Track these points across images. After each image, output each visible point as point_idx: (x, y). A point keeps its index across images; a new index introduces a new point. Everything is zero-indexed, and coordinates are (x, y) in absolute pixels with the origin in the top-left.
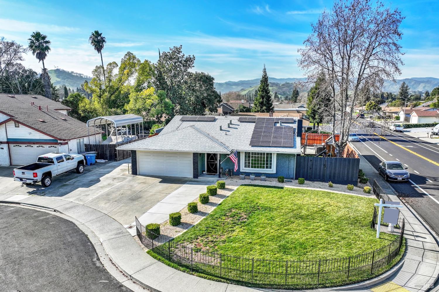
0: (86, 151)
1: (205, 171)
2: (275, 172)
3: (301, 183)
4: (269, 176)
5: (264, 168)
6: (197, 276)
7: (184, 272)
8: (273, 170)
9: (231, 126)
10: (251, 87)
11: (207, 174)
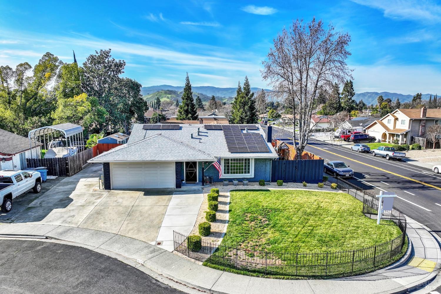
0: (28, 167)
1: (184, 180)
2: (253, 176)
3: (280, 185)
4: (250, 180)
5: (242, 173)
6: (273, 278)
7: (258, 277)
8: (251, 175)
9: (200, 134)
10: (149, 94)
11: (187, 183)
